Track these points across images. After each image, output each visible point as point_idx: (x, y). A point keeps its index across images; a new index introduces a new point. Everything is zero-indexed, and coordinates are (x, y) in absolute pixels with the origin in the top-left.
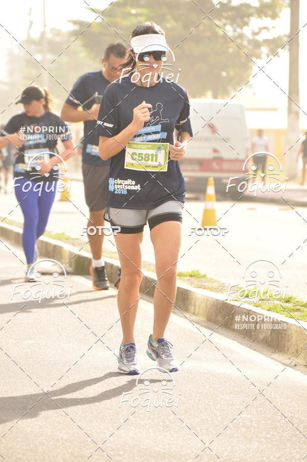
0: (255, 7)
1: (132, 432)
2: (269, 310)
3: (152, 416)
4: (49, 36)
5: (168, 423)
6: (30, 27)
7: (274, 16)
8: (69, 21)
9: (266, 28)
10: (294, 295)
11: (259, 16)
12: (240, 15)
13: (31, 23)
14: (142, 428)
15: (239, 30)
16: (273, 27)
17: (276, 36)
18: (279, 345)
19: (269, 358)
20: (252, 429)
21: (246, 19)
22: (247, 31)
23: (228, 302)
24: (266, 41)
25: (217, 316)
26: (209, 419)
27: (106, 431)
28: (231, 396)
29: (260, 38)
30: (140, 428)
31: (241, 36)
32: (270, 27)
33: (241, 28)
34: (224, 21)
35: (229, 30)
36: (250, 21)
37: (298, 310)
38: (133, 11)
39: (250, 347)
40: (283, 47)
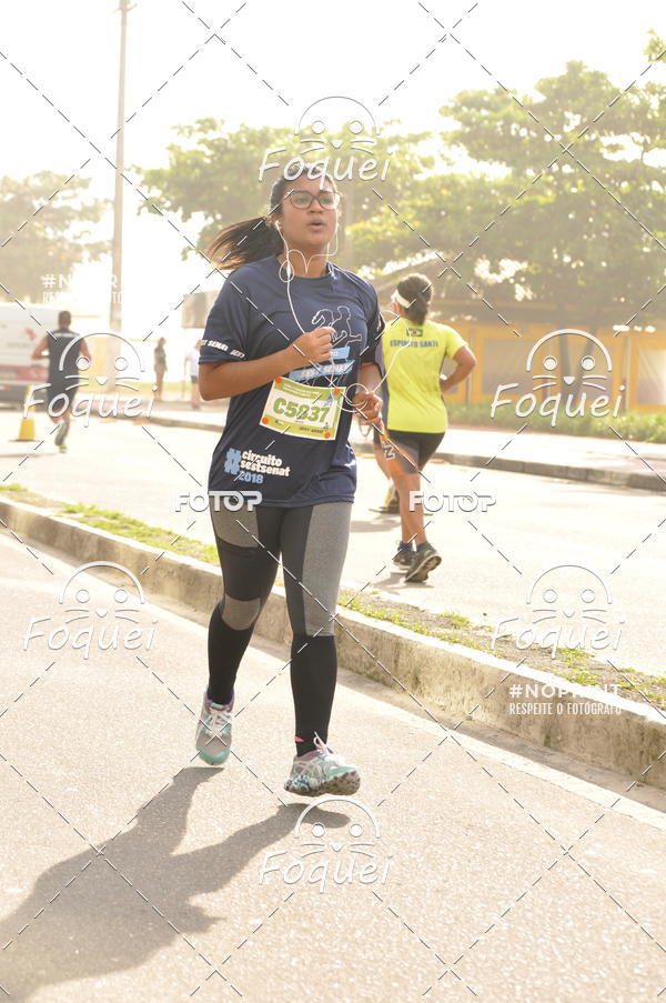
0: (77, 211)
2: (95, 527)
7: (96, 220)
9: (87, 232)
10: (121, 512)
11: (81, 219)
12: (61, 217)
15: (59, 233)
16: (95, 232)
17: (98, 241)
21: (67, 222)
22: (68, 234)
23: (51, 518)
24: (88, 246)
25: (38, 533)
29: (81, 242)
31: (61, 240)
32: (92, 231)
33: (62, 231)
34: (44, 223)
35: (50, 233)
36: (71, 224)
37: (126, 527)
40: (105, 252)
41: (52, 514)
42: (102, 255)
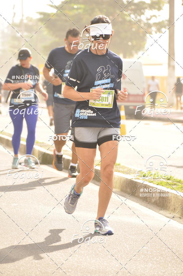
0: (148, 4)
1: (76, 258)
2: (158, 185)
3: (88, 249)
4: (25, 21)
5: (98, 253)
6: (14, 17)
7: (159, 9)
8: (37, 13)
9: (155, 16)
10: (172, 176)
11: (151, 9)
12: (139, 8)
13: (15, 14)
14: (82, 256)
15: (139, 17)
16: (159, 16)
17: (161, 21)
18: (164, 206)
19: (158, 213)
20: (148, 255)
21: (142, 11)
22: (143, 18)
23: (133, 180)
24: (155, 24)
25: (126, 188)
26: (122, 250)
27: (61, 258)
28: (136, 236)
29: (151, 22)
30: (81, 256)
31: (140, 21)
32: (157, 15)
33: (140, 16)
34: (129, 12)
35: (133, 18)
36: (145, 12)
37: (175, 184)
38: (75, 7)
39: (146, 207)
40: (165, 27)
41: (134, 178)
42: (163, 30)
